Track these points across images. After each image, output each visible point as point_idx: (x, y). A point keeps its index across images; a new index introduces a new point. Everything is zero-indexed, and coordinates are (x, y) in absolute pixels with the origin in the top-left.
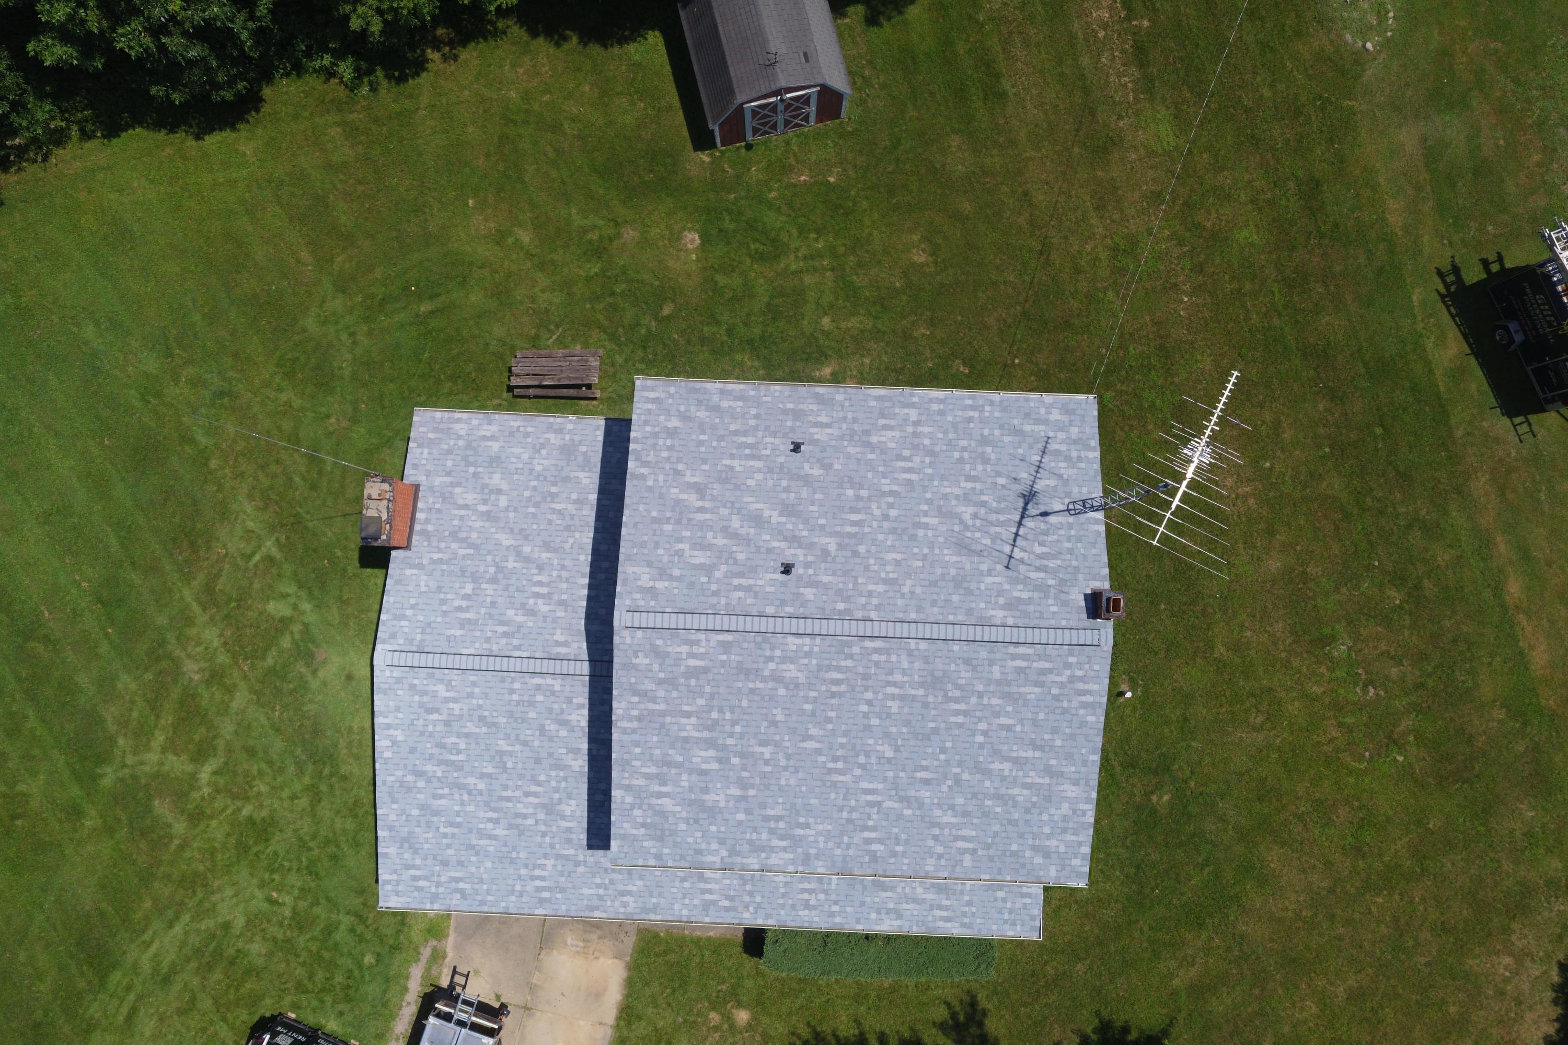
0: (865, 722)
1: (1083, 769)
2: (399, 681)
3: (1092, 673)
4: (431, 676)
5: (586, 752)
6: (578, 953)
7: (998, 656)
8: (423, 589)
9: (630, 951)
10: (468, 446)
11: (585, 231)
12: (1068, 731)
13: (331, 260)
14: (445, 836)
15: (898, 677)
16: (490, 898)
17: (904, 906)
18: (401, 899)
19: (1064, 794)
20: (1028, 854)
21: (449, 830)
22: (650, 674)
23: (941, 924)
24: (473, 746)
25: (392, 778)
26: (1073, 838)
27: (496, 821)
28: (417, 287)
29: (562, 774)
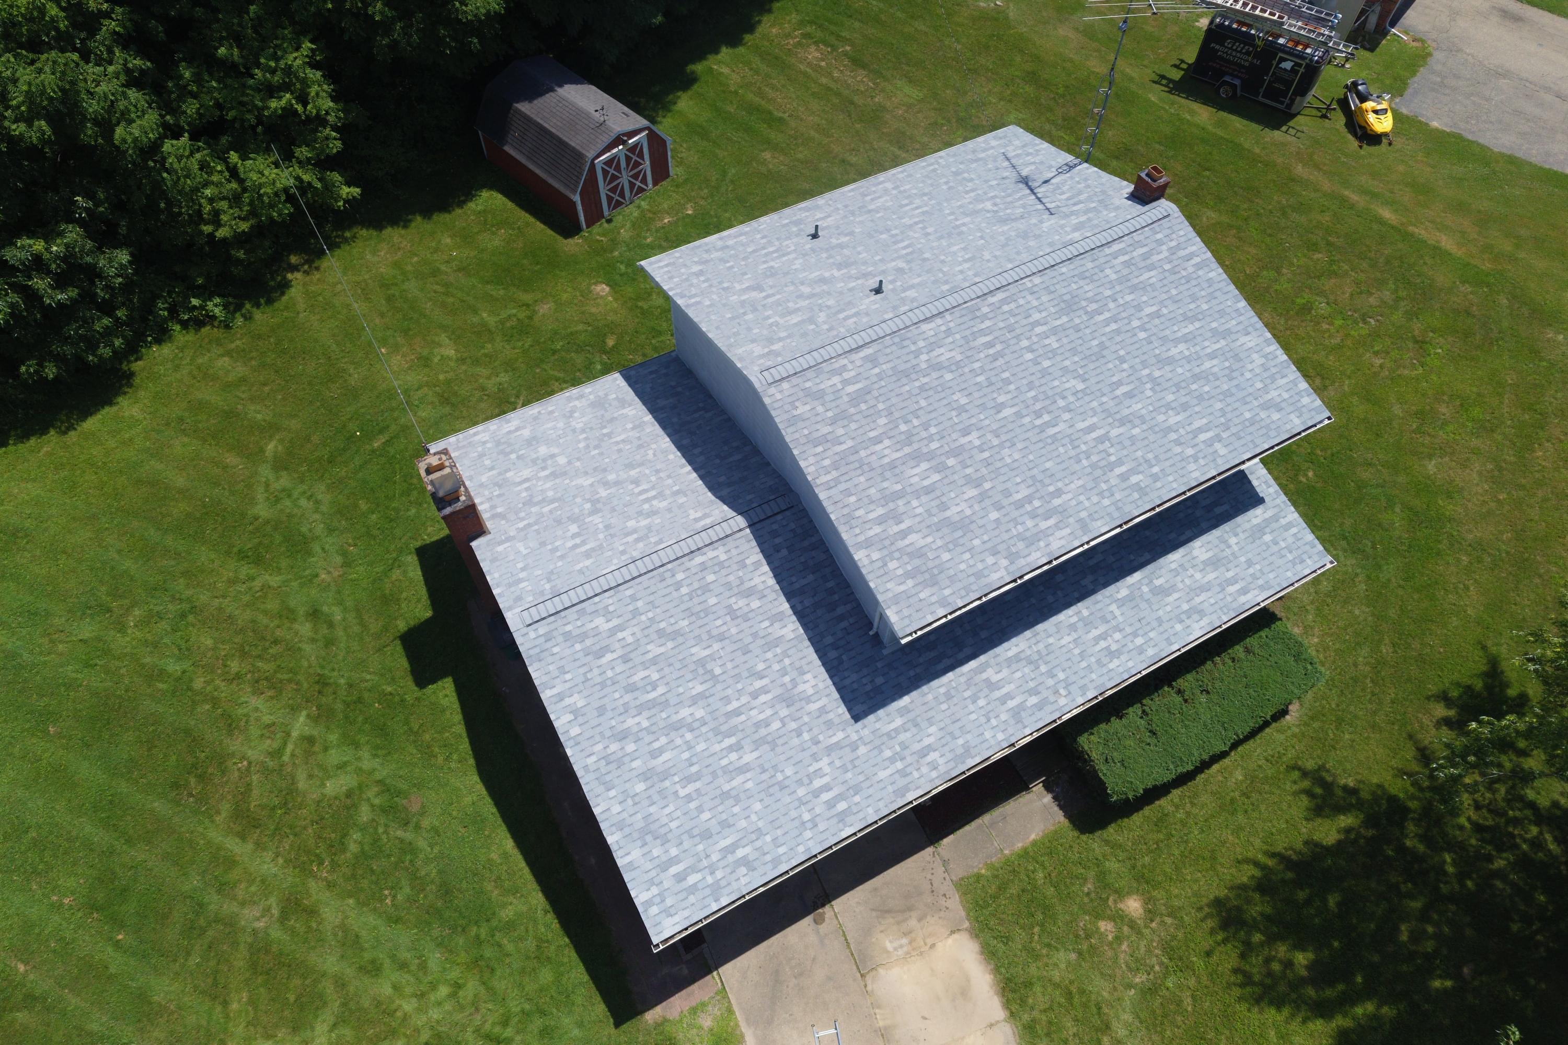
0: (1039, 367)
1: (1242, 318)
2: (548, 637)
3: (1183, 239)
4: (582, 612)
5: (790, 612)
6: (908, 953)
7: (1102, 260)
8: (525, 552)
9: (963, 914)
10: (498, 443)
11: (502, 322)
12: (1203, 293)
13: (262, 450)
14: (689, 798)
15: (1036, 316)
16: (782, 850)
17: (1198, 600)
18: (676, 918)
19: (1245, 347)
20: (1263, 415)
21: (690, 788)
22: (819, 418)
23: (1243, 599)
24: (667, 670)
25: (594, 758)
26: (1284, 381)
27: (737, 747)
28: (361, 431)
29: (778, 650)
